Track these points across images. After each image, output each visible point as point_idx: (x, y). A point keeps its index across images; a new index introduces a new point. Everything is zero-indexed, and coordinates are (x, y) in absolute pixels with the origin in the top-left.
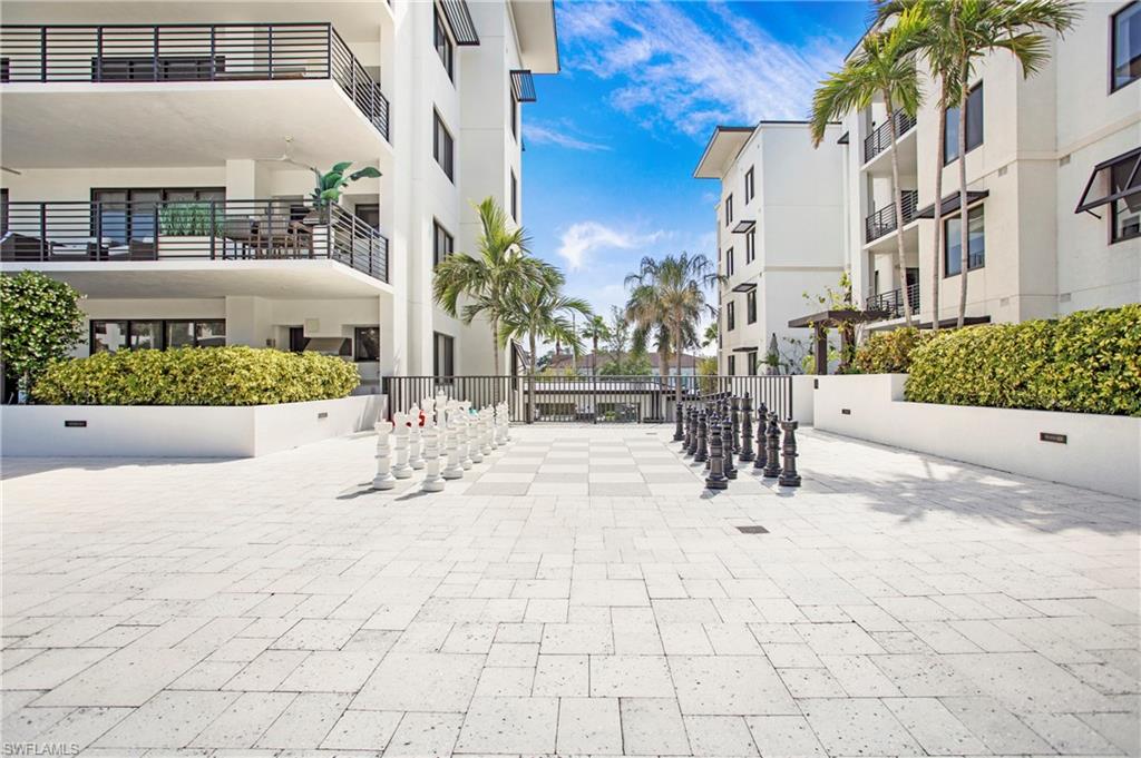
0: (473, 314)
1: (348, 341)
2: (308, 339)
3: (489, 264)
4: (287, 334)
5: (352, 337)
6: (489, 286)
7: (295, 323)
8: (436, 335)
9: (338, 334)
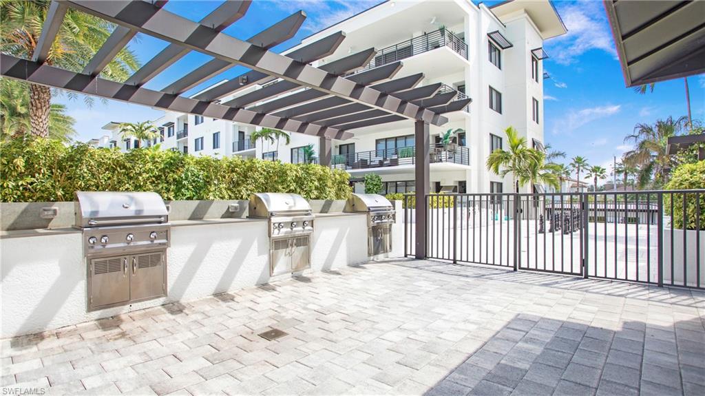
0: (505, 174)
1: (456, 187)
2: (442, 187)
3: (512, 153)
4: (435, 184)
5: (458, 185)
6: (511, 161)
7: (438, 181)
8: (492, 183)
9: (452, 184)
